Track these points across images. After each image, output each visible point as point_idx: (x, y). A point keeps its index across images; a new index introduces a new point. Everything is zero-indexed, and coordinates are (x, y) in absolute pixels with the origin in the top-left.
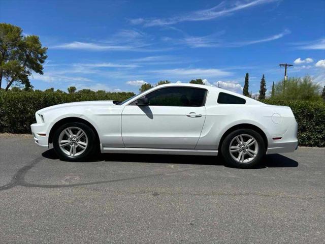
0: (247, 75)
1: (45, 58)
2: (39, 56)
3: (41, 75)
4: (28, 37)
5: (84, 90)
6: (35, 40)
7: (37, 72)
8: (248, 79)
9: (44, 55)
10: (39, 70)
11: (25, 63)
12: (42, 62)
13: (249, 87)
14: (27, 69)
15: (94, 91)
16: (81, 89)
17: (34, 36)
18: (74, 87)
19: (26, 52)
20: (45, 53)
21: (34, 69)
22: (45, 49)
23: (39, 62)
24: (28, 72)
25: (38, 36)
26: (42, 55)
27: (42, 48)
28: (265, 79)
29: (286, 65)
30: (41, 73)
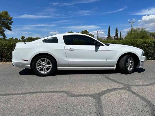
0: (109, 27)
1: (12, 22)
2: (9, 21)
3: (11, 31)
4: (2, 12)
5: (29, 38)
6: (6, 13)
7: (8, 30)
8: (110, 30)
9: (11, 21)
10: (9, 28)
11: (2, 25)
12: (11, 24)
13: (110, 33)
14: (3, 28)
15: (34, 38)
16: (28, 37)
17: (5, 11)
18: (24, 37)
19: (2, 20)
20: (12, 20)
21: (7, 28)
22: (12, 18)
23: (9, 24)
24: (4, 30)
25: (7, 11)
26: (10, 21)
27: (10, 17)
28: (117, 29)
29: (132, 22)
30: (11, 30)
